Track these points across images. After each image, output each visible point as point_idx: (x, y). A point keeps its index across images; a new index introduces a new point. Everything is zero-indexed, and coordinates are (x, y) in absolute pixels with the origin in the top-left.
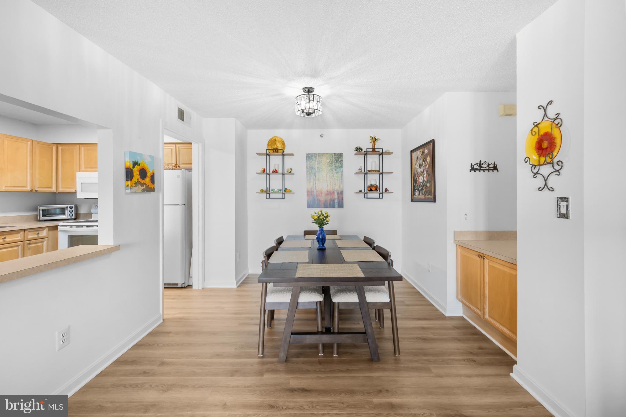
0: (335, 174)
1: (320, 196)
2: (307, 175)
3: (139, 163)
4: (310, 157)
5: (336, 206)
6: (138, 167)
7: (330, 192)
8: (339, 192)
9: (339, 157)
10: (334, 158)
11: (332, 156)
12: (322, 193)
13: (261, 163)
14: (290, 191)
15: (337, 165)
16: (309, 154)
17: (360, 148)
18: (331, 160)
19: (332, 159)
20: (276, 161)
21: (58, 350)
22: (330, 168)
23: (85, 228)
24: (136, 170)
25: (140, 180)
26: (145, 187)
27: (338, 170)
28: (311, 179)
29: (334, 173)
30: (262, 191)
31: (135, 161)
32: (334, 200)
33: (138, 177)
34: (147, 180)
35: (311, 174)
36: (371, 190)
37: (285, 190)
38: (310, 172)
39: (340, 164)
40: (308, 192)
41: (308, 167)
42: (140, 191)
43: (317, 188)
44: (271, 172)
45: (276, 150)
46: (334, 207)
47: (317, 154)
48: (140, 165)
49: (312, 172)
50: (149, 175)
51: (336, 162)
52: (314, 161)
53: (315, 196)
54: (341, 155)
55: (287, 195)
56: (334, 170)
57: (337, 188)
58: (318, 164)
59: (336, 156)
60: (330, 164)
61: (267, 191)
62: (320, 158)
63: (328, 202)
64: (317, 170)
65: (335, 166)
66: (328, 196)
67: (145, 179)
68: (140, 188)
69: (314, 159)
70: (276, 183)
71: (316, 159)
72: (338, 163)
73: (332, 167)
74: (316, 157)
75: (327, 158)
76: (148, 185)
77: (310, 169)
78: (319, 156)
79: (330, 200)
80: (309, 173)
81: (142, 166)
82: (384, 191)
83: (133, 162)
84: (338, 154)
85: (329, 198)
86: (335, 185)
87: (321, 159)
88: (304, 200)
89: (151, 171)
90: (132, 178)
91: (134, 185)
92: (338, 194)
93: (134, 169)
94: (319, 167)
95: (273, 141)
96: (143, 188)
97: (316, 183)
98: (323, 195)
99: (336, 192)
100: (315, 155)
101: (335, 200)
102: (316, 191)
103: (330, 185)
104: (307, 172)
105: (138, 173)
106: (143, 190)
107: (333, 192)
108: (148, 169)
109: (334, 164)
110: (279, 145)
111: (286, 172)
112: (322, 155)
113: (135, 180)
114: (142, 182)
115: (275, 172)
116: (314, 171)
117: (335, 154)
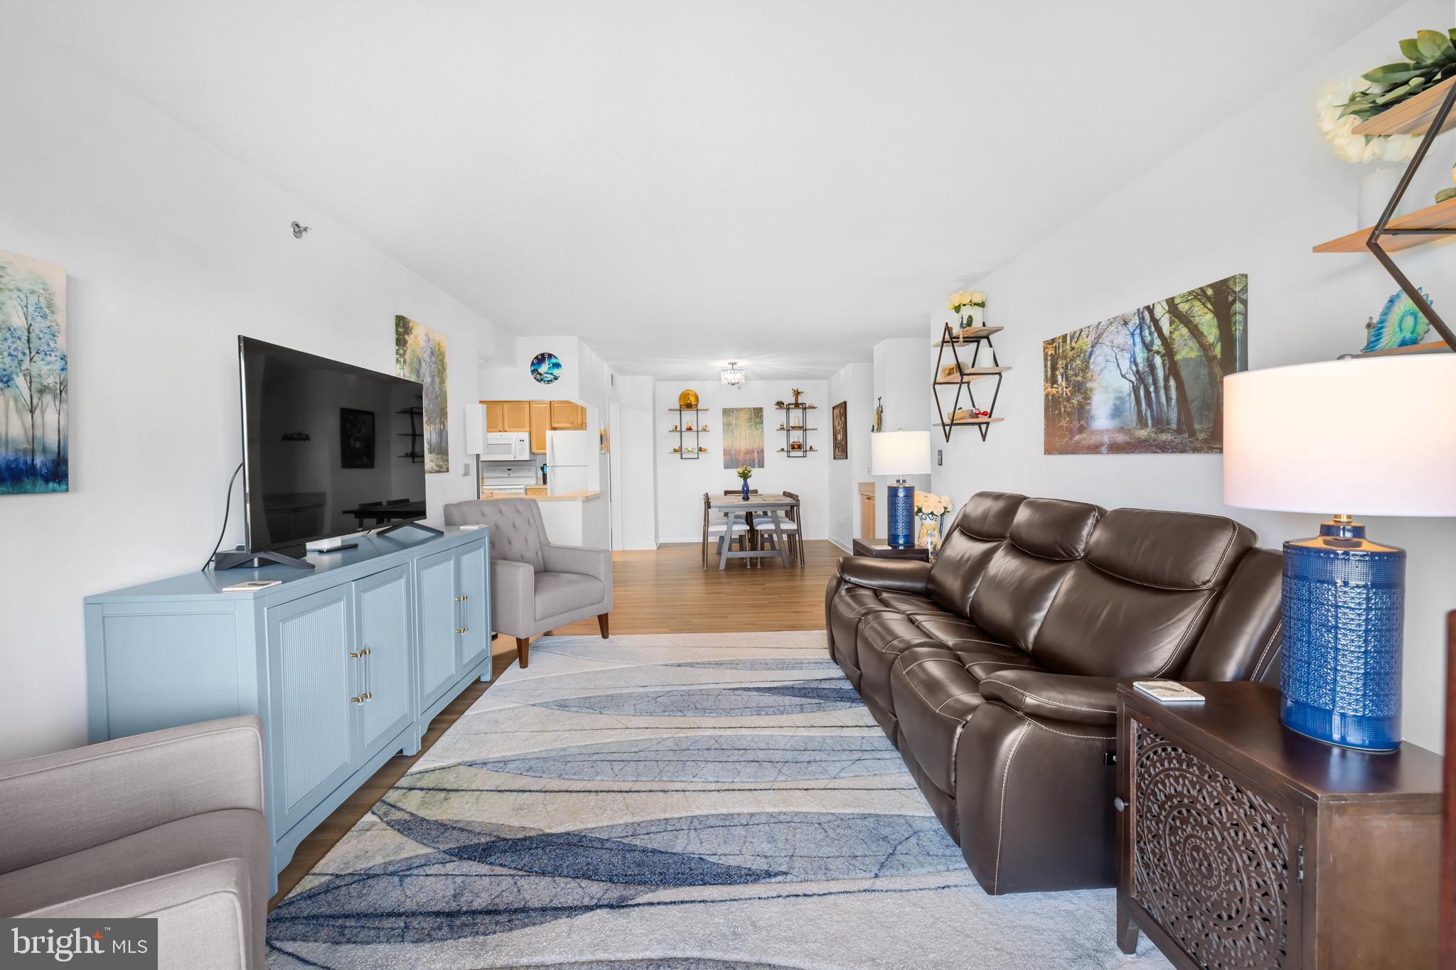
0: (755, 431)
1: (738, 454)
2: (723, 432)
4: (726, 412)
5: (756, 466)
7: (749, 450)
8: (759, 449)
9: (758, 412)
10: (753, 413)
11: (751, 411)
12: (740, 451)
13: (674, 419)
14: (705, 450)
15: (757, 420)
16: (725, 409)
17: (781, 402)
19: (751, 414)
20: (689, 417)
22: (749, 424)
23: (508, 491)
27: (758, 426)
28: (728, 437)
29: (753, 429)
30: (675, 451)
32: (754, 460)
35: (728, 431)
36: (793, 448)
37: (700, 450)
38: (727, 428)
39: (760, 419)
40: (725, 451)
41: (725, 423)
43: (734, 447)
44: (684, 428)
45: (689, 406)
46: (754, 467)
47: (734, 409)
51: (755, 417)
52: (731, 417)
53: (734, 454)
54: (760, 410)
55: (701, 455)
57: (756, 446)
58: (736, 420)
60: (749, 420)
61: (679, 451)
62: (738, 412)
63: (748, 462)
64: (734, 426)
65: (755, 422)
66: (747, 454)
69: (731, 414)
70: (690, 442)
71: (733, 414)
72: (758, 418)
73: (751, 423)
74: (733, 412)
75: (745, 413)
77: (727, 426)
78: (736, 411)
79: (750, 460)
80: (725, 430)
82: (808, 449)
84: (758, 408)
85: (748, 457)
86: (754, 444)
87: (739, 414)
88: (719, 459)
92: (758, 452)
94: (737, 423)
95: (684, 396)
97: (734, 440)
98: (742, 454)
99: (756, 451)
102: (733, 449)
103: (749, 443)
104: (724, 428)
107: (753, 451)
109: (753, 419)
110: (692, 400)
111: (700, 429)
112: (740, 409)
115: (690, 429)
116: (731, 427)
117: (754, 409)
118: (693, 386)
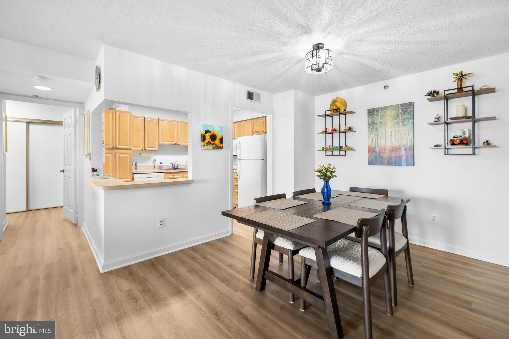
0: (403, 127)
1: (383, 152)
2: (368, 131)
3: (210, 131)
4: (371, 112)
5: (403, 164)
6: (210, 134)
7: (396, 148)
8: (408, 147)
9: (407, 108)
10: (400, 110)
11: (399, 108)
12: (385, 149)
14: (352, 149)
15: (405, 116)
16: (370, 109)
17: (435, 92)
18: (397, 112)
19: (399, 111)
20: (338, 120)
21: (158, 229)
22: (396, 121)
24: (208, 136)
25: (211, 141)
26: (215, 146)
27: (406, 122)
28: (373, 135)
29: (400, 126)
30: (323, 149)
31: (207, 130)
32: (400, 157)
33: (210, 140)
34: (217, 142)
35: (373, 130)
36: (453, 144)
38: (372, 127)
39: (409, 115)
40: (369, 148)
41: (370, 123)
42: (211, 148)
43: (379, 145)
45: (335, 111)
46: (400, 164)
47: (379, 108)
48: (211, 132)
49: (373, 127)
50: (218, 138)
51: (403, 113)
52: (376, 116)
53: (378, 153)
54: (411, 104)
56: (401, 124)
57: (404, 143)
58: (380, 118)
59: (403, 106)
60: (396, 117)
62: (383, 111)
63: (393, 159)
64: (379, 125)
65: (402, 119)
66: (393, 152)
67: (215, 141)
68: (211, 147)
69: (377, 114)
71: (378, 113)
72: (406, 115)
73: (398, 120)
74: (378, 111)
75: (392, 111)
76: (217, 144)
77: (372, 125)
78: (382, 110)
79: (395, 157)
80: (370, 129)
81: (213, 133)
83: (205, 131)
84: (407, 103)
85: (394, 154)
86: (402, 140)
87: (385, 112)
88: (365, 156)
89: (220, 136)
90: (205, 140)
91: (206, 145)
92: (406, 150)
93: (206, 135)
94: (382, 121)
96: (213, 146)
97: (379, 138)
98: (387, 151)
99: (403, 148)
100: (378, 109)
101: (402, 157)
102: (378, 147)
103: (396, 140)
104: (369, 128)
105: (209, 137)
106: (214, 148)
107: (400, 148)
108: (217, 135)
109: (400, 116)
111: (347, 130)
112: (386, 108)
113: (207, 141)
114: (213, 142)
116: (376, 126)
117: (402, 105)
118: (342, 94)
